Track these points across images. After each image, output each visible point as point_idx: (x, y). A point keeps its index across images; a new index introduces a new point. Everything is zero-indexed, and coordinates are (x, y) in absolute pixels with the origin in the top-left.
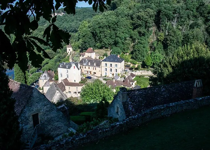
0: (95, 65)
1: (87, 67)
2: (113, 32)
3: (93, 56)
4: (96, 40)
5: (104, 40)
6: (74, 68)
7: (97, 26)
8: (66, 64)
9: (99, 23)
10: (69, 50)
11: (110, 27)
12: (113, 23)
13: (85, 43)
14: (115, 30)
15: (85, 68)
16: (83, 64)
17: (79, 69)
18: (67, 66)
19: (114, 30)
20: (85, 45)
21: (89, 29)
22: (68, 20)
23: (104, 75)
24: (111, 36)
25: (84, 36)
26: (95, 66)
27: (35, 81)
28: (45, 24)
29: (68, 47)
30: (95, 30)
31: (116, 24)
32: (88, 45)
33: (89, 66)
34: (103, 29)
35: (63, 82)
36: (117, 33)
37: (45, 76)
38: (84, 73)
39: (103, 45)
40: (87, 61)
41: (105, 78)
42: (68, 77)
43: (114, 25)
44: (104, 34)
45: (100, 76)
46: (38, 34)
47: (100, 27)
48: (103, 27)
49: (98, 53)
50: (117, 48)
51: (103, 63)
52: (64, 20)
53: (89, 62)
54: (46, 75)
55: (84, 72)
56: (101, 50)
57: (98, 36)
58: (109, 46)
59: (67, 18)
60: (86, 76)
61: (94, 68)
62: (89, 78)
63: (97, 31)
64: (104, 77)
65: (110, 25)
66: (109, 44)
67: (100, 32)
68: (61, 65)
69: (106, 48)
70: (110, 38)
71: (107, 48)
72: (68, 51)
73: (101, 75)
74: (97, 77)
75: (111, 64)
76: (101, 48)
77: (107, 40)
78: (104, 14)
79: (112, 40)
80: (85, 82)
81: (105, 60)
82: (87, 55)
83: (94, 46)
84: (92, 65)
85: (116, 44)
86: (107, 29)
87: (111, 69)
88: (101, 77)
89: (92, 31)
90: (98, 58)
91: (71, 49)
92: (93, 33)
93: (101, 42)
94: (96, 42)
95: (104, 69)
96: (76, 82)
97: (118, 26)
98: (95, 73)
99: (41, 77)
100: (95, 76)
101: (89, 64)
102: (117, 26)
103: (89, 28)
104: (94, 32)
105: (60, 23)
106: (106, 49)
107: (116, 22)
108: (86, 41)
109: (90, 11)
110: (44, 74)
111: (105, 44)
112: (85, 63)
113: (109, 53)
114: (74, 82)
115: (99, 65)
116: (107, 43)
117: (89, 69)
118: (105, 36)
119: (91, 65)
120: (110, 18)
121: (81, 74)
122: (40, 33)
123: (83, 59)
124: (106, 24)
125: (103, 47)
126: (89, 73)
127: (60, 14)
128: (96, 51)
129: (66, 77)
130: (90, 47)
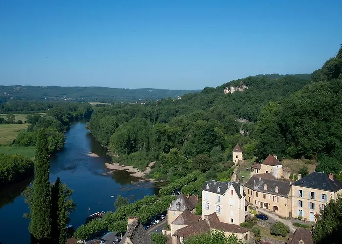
0: (277, 191)
1: (261, 194)
2: (323, 124)
3: (277, 171)
4: (288, 141)
5: (304, 140)
6: (232, 193)
7: (290, 112)
8: (218, 185)
9: (295, 106)
10: (237, 157)
11: (316, 114)
12: (323, 107)
13: (265, 144)
14: (328, 120)
15: (257, 196)
16: (253, 186)
17: (241, 197)
18: (219, 188)
19: (326, 120)
20: (265, 150)
21: (275, 118)
22: (253, 99)
23: (296, 215)
24: (318, 133)
25: (263, 132)
26: (276, 194)
27: (163, 210)
28: (211, 106)
29: (236, 151)
30: (285, 121)
31: (331, 108)
32: (271, 150)
33: (264, 192)
34: (301, 118)
35: (206, 219)
36: (331, 128)
37: (179, 204)
38: (254, 206)
39: (301, 150)
40: (262, 182)
41: (299, 221)
42: (219, 210)
43: (327, 110)
44: (303, 129)
45: (287, 216)
46: (190, 125)
47: (296, 114)
48: (302, 115)
49: (288, 166)
50: (331, 158)
51: (295, 190)
52: (246, 99)
53: (265, 185)
54: (182, 201)
55: (254, 203)
56: (296, 161)
57: (291, 133)
58: (314, 154)
59: (252, 95)
60: (258, 213)
61: (275, 199)
62: (263, 217)
63: (288, 123)
64: (296, 218)
65: (316, 110)
66: (314, 150)
67: (296, 125)
68: (207, 185)
69: (307, 157)
70: (315, 136)
71: (309, 157)
72: (234, 158)
73: (290, 213)
74: (280, 217)
75: (312, 194)
76: (297, 156)
77: (310, 140)
78: (307, 89)
79: (320, 141)
80: (253, 225)
81: (298, 184)
82: (264, 168)
83: (283, 151)
84: (271, 190)
85: (329, 149)
86: (310, 118)
87: (312, 204)
88: (289, 218)
89: (280, 122)
90: (287, 177)
91: (240, 154)
92: (280, 125)
93: (297, 144)
94: (287, 143)
95: (295, 201)
96: (233, 223)
97: (334, 112)
98: (276, 208)
99: (172, 205)
100: (277, 215)
101: (266, 188)
102: (331, 113)
103: (276, 115)
104: (284, 123)
105: (237, 104)
106: (307, 160)
107: (331, 104)
108: (266, 141)
109: (298, 82)
110: (178, 201)
111: (305, 148)
112: (257, 185)
113: (311, 169)
114: (229, 222)
115: (285, 191)
116: (308, 147)
117: (264, 197)
118: (306, 133)
119: (268, 191)
120: (319, 97)
121: (246, 207)
122: (194, 123)
123: (254, 177)
124: (307, 108)
125: (301, 154)
126: (265, 207)
127: (240, 89)
128: (286, 161)
129: (216, 210)
130: (274, 153)
